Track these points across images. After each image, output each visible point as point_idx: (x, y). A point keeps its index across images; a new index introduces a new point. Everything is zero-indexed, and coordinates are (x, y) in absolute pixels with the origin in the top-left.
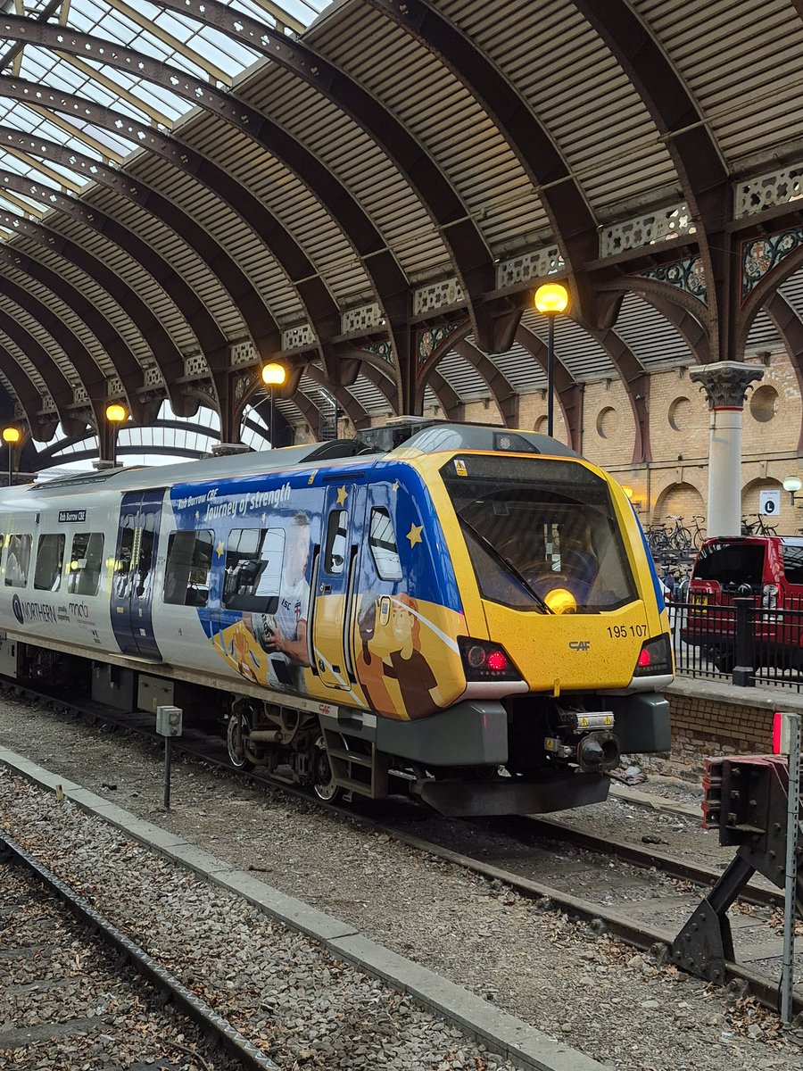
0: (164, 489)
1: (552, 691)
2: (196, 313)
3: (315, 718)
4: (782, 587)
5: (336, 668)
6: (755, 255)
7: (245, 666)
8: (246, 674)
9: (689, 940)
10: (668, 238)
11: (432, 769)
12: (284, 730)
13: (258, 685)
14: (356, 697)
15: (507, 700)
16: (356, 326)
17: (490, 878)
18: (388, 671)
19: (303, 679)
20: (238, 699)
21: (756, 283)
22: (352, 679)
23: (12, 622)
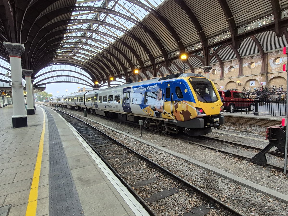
0: (131, 87)
1: (210, 116)
2: (122, 65)
3: (163, 121)
4: (225, 98)
5: (169, 113)
6: (211, 50)
7: (149, 113)
8: (149, 115)
9: (256, 158)
10: (196, 49)
11: (190, 129)
12: (157, 123)
13: (151, 116)
14: (173, 118)
15: (203, 117)
16: (146, 65)
17: (203, 146)
18: (181, 113)
19: (161, 115)
20: (147, 118)
21: (211, 54)
22: (173, 115)
23: (105, 108)
